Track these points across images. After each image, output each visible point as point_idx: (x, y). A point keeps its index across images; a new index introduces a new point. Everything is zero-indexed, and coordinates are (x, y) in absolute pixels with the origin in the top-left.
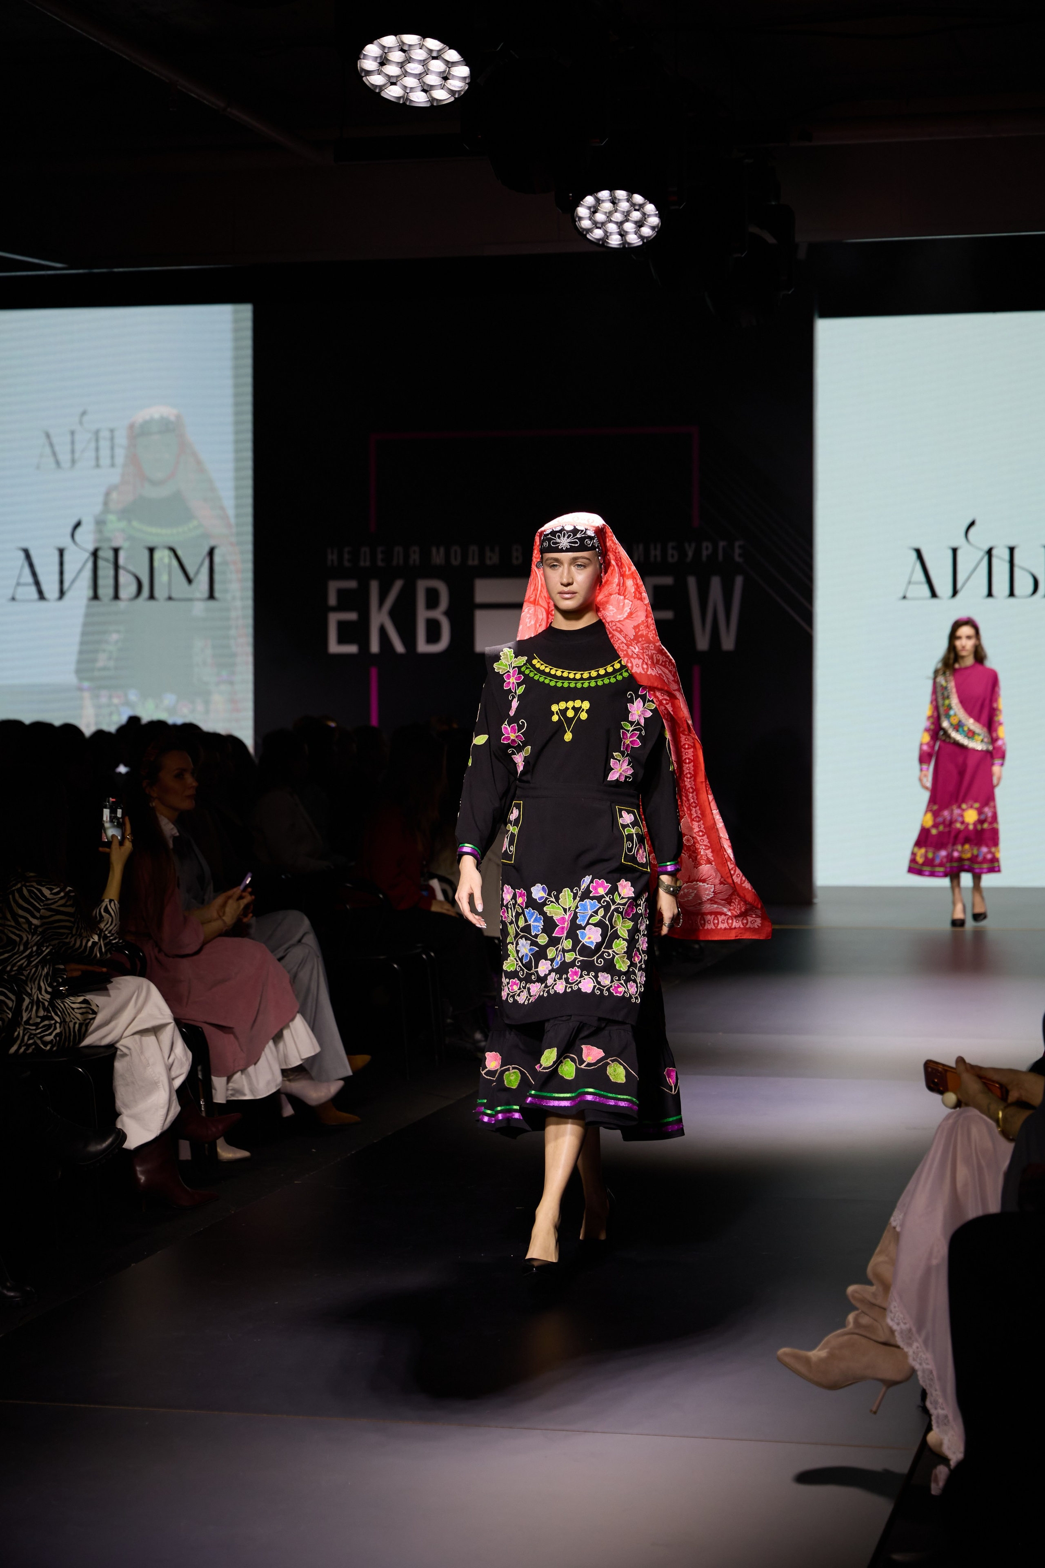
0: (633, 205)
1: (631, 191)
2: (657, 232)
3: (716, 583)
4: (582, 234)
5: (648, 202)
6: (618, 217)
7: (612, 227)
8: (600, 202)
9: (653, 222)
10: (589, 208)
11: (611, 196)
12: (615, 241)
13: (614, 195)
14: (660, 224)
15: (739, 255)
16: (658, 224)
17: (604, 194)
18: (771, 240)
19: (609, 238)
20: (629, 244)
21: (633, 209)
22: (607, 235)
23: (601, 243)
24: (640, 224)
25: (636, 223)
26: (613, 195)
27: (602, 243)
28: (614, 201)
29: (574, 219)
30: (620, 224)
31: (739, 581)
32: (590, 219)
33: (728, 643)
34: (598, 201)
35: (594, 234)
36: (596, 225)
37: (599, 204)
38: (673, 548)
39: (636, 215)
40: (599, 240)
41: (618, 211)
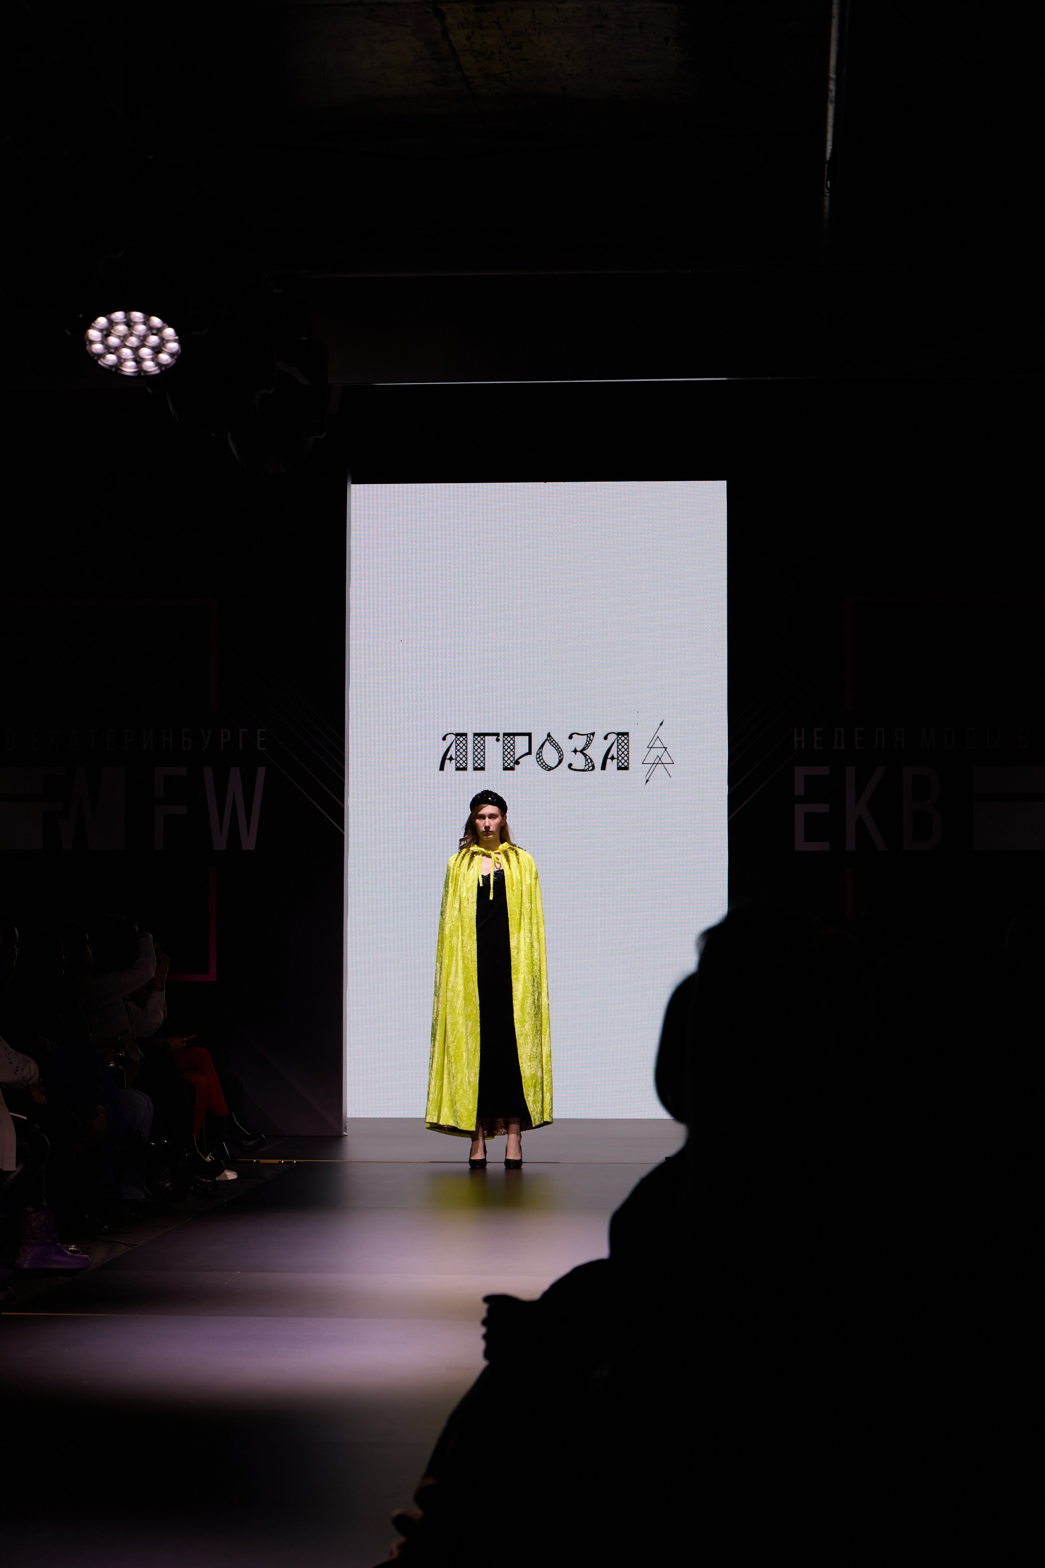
0: (150, 328)
1: (148, 314)
2: (177, 360)
3: (235, 774)
4: (92, 359)
5: (167, 326)
6: (133, 341)
7: (126, 352)
8: (114, 324)
9: (173, 349)
10: (101, 331)
11: (126, 318)
12: (129, 368)
13: (130, 317)
14: (180, 351)
15: (267, 391)
16: (178, 351)
17: (119, 315)
18: (304, 381)
19: (123, 365)
20: (146, 372)
21: (150, 334)
22: (121, 361)
23: (114, 370)
24: (157, 350)
25: (153, 348)
26: (128, 317)
28: (129, 324)
29: (84, 342)
30: (135, 350)
31: (261, 772)
32: (102, 342)
33: (249, 843)
34: (112, 323)
35: (106, 360)
36: (109, 349)
37: (113, 326)
38: (187, 735)
39: (153, 340)
40: (112, 366)
41: (133, 335)
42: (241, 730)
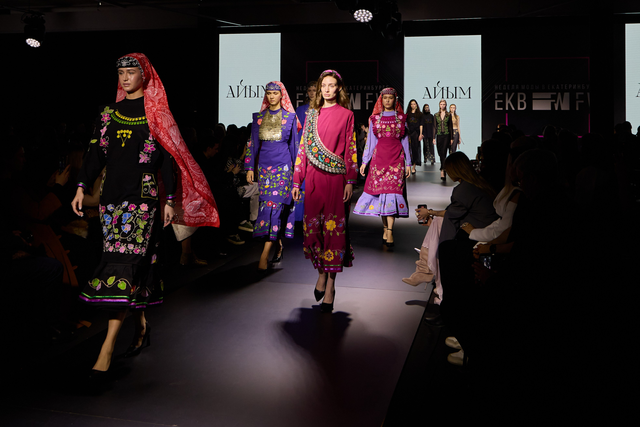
0: (367, 13)
1: (366, 10)
2: (372, 19)
4: (355, 19)
5: (370, 12)
6: (363, 15)
7: (362, 18)
10: (357, 13)
12: (362, 21)
13: (362, 10)
15: (389, 24)
16: (372, 17)
17: (360, 10)
18: (396, 20)
20: (366, 21)
24: (368, 17)
25: (367, 17)
27: (359, 22)
28: (362, 12)
29: (353, 16)
30: (364, 17)
32: (357, 16)
34: (359, 12)
38: (373, 87)
39: (367, 15)
40: (359, 20)
42: (383, 86)
